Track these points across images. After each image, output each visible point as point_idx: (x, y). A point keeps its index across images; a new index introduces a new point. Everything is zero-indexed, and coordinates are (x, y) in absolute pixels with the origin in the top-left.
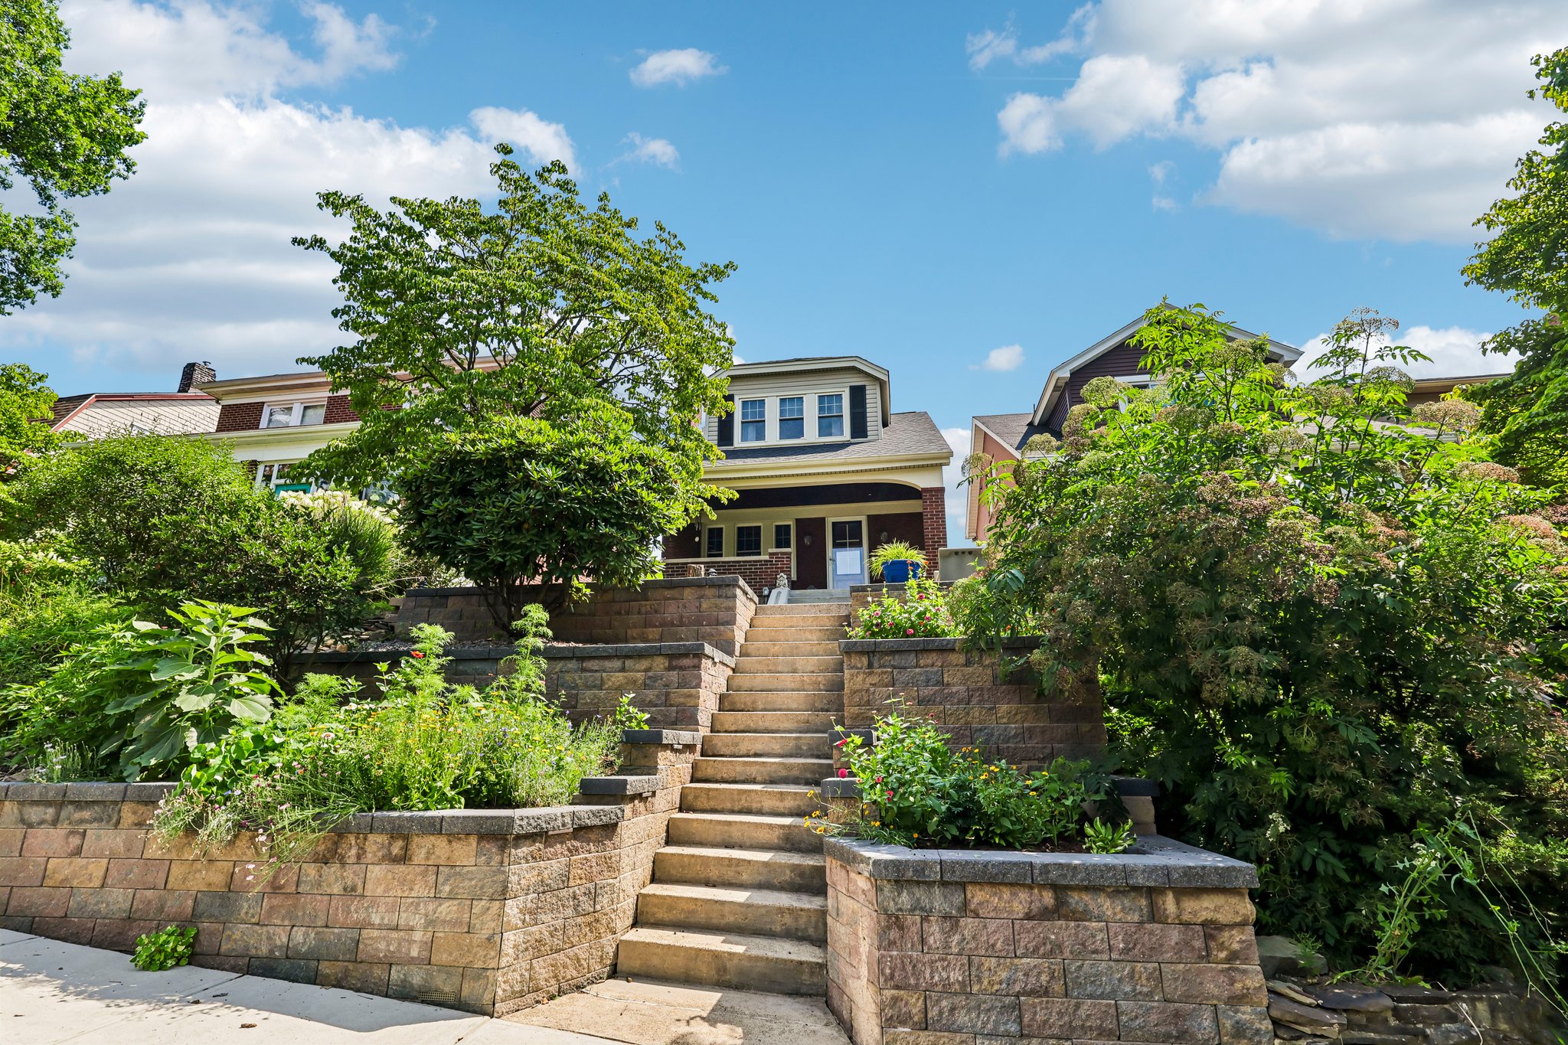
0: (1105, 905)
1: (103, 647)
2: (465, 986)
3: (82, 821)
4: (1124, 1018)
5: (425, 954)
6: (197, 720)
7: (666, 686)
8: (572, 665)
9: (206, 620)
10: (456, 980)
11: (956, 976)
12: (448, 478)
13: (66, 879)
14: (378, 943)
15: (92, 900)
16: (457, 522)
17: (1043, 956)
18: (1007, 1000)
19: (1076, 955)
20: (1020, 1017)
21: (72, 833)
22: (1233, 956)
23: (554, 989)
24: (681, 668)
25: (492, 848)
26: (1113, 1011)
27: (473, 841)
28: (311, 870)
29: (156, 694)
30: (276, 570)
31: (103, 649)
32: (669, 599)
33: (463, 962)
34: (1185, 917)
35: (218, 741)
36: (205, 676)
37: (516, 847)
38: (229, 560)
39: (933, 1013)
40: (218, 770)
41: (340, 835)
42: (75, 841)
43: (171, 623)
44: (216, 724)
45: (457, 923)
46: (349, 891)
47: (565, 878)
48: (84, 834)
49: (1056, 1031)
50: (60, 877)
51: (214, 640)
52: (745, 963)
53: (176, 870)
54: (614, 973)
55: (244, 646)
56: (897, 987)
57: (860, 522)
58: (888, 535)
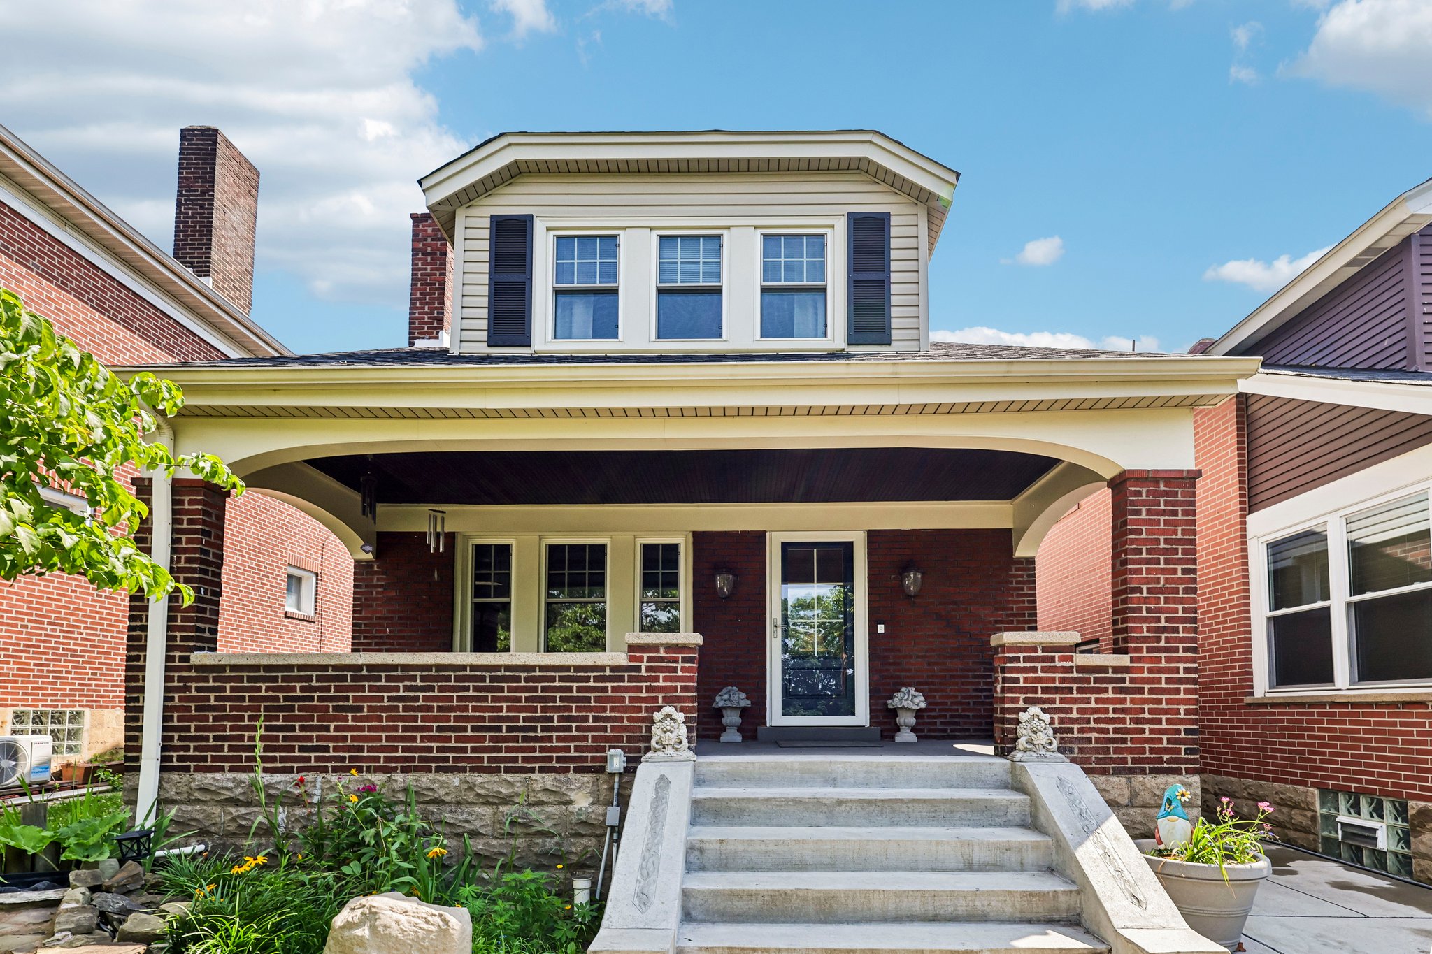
57: (849, 546)
58: (923, 578)
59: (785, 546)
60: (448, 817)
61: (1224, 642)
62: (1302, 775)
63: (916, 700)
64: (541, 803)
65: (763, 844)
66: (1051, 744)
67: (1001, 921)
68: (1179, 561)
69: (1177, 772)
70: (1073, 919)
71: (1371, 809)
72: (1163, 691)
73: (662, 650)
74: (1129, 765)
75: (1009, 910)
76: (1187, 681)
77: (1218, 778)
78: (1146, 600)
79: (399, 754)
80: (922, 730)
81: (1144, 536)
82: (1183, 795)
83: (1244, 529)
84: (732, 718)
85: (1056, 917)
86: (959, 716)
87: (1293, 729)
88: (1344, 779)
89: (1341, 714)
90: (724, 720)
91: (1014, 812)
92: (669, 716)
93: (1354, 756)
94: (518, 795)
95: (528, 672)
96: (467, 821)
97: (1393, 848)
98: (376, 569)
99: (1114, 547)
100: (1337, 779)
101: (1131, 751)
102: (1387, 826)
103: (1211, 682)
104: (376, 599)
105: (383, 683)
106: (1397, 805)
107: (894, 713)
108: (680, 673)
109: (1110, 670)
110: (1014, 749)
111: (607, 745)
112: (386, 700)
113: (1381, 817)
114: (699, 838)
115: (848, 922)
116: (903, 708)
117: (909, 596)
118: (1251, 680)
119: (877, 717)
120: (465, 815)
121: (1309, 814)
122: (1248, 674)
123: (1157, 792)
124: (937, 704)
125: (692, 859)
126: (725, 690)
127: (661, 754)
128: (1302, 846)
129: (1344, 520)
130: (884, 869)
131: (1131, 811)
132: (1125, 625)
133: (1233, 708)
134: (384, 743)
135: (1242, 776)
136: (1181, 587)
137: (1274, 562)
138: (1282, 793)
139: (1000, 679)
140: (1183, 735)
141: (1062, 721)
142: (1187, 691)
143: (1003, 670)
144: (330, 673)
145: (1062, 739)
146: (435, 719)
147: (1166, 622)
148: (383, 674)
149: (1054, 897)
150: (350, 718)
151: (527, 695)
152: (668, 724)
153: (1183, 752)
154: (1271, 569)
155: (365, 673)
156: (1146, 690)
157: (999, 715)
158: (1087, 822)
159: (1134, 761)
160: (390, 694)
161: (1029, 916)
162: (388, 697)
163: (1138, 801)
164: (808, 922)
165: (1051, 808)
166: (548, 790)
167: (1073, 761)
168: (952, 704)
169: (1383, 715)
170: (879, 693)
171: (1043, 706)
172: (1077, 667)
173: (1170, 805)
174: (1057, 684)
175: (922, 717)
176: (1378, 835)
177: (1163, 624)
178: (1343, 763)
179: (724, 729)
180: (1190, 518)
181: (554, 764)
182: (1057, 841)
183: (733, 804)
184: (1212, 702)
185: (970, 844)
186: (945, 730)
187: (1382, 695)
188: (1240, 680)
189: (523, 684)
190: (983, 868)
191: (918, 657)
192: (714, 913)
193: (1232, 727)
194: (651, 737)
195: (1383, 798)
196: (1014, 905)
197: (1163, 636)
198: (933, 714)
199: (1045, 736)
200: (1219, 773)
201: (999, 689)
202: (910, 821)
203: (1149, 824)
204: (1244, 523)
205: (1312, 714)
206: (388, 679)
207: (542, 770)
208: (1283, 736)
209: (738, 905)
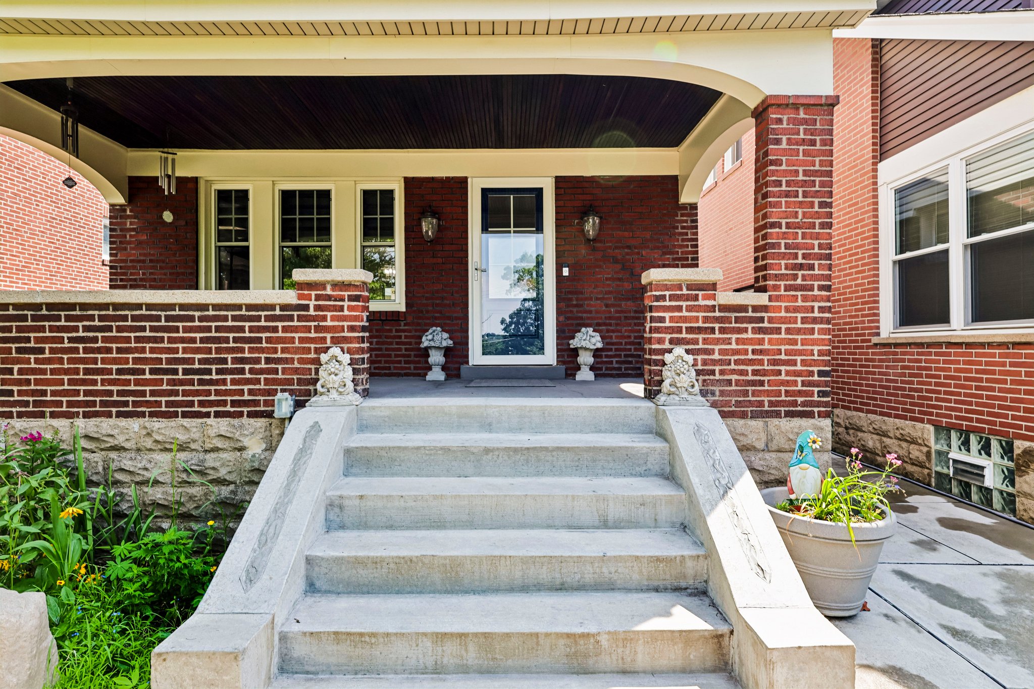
57: (539, 192)
58: (600, 223)
59: (485, 192)
60: (127, 464)
61: (856, 285)
62: (920, 412)
63: (593, 340)
64: (216, 450)
65: (402, 500)
66: (693, 386)
67: (628, 590)
68: (816, 194)
69: (809, 415)
70: (700, 586)
71: (979, 447)
72: (799, 331)
73: (329, 287)
74: (766, 408)
75: (636, 576)
76: (821, 321)
77: (849, 413)
78: (784, 236)
79: (81, 398)
80: (601, 369)
81: (784, 167)
82: (814, 442)
83: (875, 177)
84: (436, 358)
85: (683, 584)
86: (632, 356)
87: (912, 368)
88: (957, 418)
89: (956, 354)
90: (430, 360)
91: (654, 463)
92: (335, 358)
93: (966, 395)
94: (194, 441)
95: (201, 310)
96: (146, 469)
97: (999, 486)
98: (128, 213)
99: (757, 180)
100: (950, 417)
101: (768, 393)
102: (994, 464)
103: (845, 324)
104: (129, 243)
105: (63, 323)
106: (1004, 444)
107: (575, 352)
108: (346, 313)
109: (750, 309)
110: (659, 391)
111: (279, 388)
112: (66, 341)
113: (989, 455)
114: (339, 493)
115: (474, 592)
116: (581, 348)
117: (589, 240)
118: (878, 321)
119: (563, 356)
120: (144, 463)
121: (925, 449)
122: (875, 315)
123: (791, 437)
124: (613, 344)
125: (332, 516)
126: (430, 331)
127: (324, 398)
128: (918, 480)
129: (964, 162)
130: (522, 526)
131: (767, 456)
132: (764, 262)
133: (862, 347)
134: (66, 387)
135: (868, 412)
136: (817, 221)
137: (900, 213)
138: (902, 429)
139: (648, 318)
140: (816, 378)
141: (705, 362)
142: (821, 331)
143: (651, 309)
144: (11, 312)
145: (704, 381)
146: (115, 361)
147: (804, 258)
148: (62, 313)
149: (681, 562)
150: (32, 361)
151: (202, 335)
152: (333, 367)
153: (816, 395)
154: (898, 220)
155: (44, 312)
156: (783, 330)
157: (647, 356)
158: (718, 475)
159: (771, 404)
160: (70, 335)
161: (656, 583)
162: (68, 338)
163: (773, 446)
164: (434, 592)
165: (686, 459)
166: (222, 435)
167: (714, 405)
168: (626, 343)
169: (994, 355)
170: (565, 332)
171: (688, 347)
172: (719, 305)
173: (802, 452)
174: (700, 324)
175: (601, 356)
176: (987, 473)
177: (800, 260)
178: (956, 402)
179: (430, 368)
180: (828, 148)
181: (228, 408)
182: (690, 496)
183: (383, 453)
184: (845, 342)
185: (605, 499)
186: (620, 369)
187: (994, 336)
188: (869, 322)
189: (197, 323)
190: (618, 525)
191: (597, 299)
192: (338, 583)
193: (861, 366)
194: (317, 380)
195: (991, 437)
196: (641, 572)
197: (800, 273)
198: (609, 353)
199: (688, 378)
200: (849, 408)
201: (647, 329)
202: (556, 471)
203: (784, 470)
204: (875, 170)
205: (930, 354)
206: (68, 318)
207: (218, 415)
208: (904, 375)
209: (364, 574)
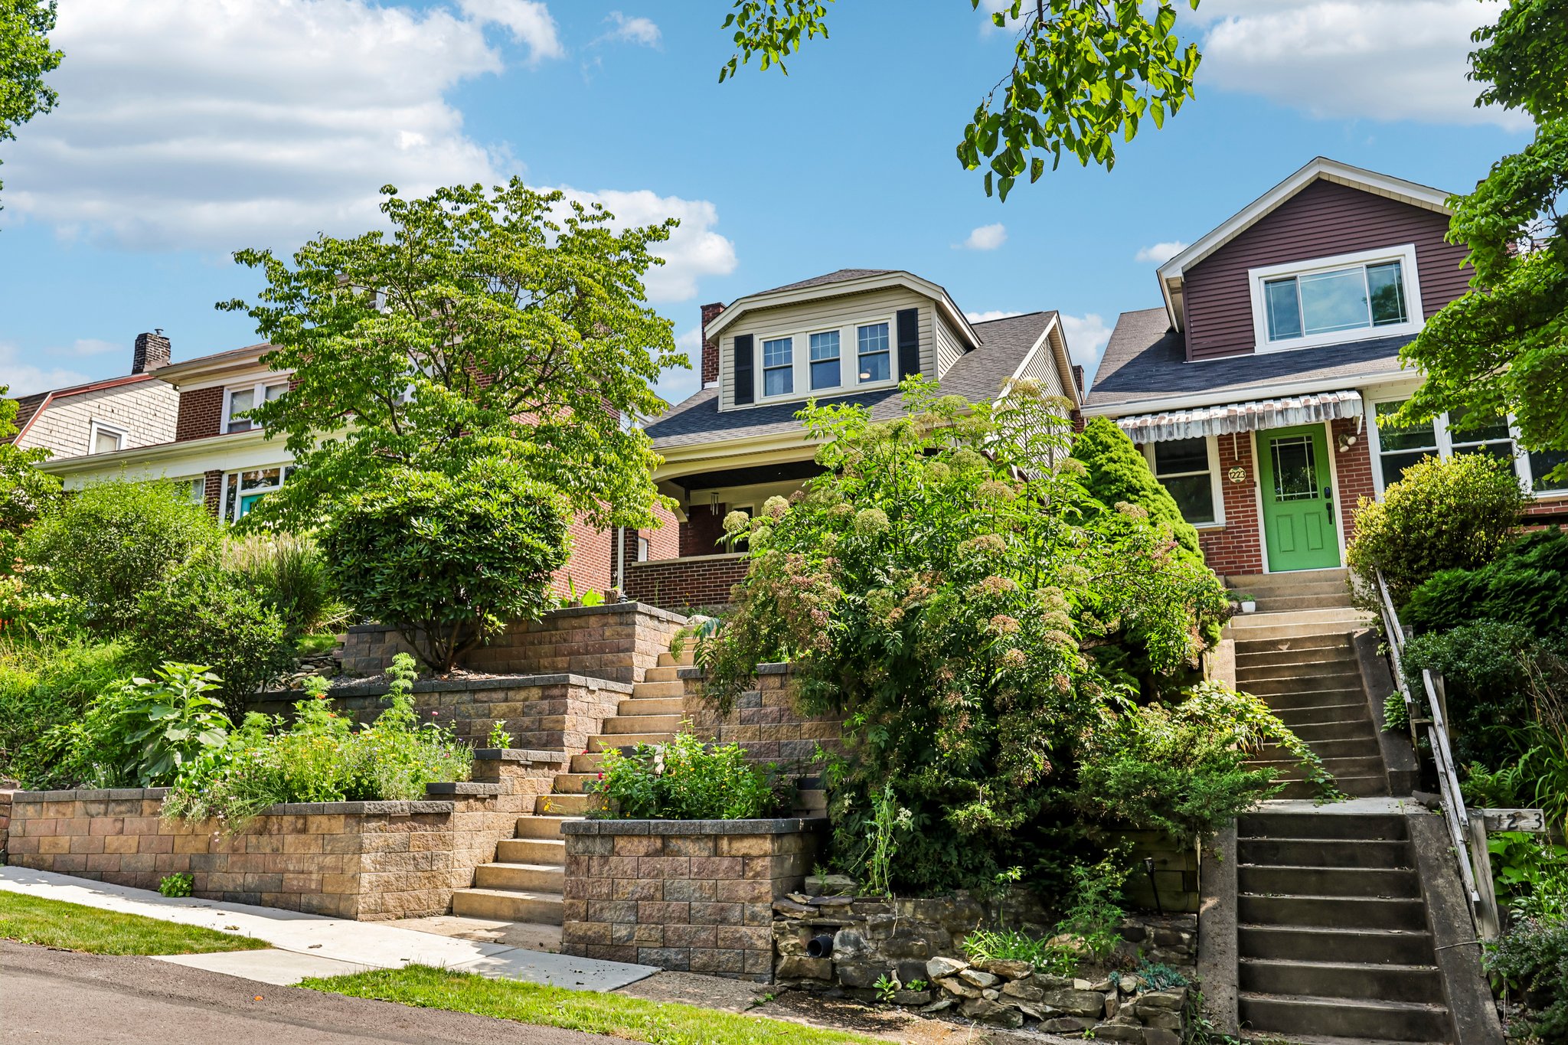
0: (690, 847)
1: (117, 698)
2: (341, 904)
3: (121, 813)
4: (692, 912)
5: (319, 887)
6: (181, 747)
7: (540, 713)
8: (466, 697)
9: (179, 676)
10: (336, 901)
11: (605, 890)
12: (355, 536)
13: (116, 849)
14: (293, 881)
15: (133, 861)
16: (363, 576)
17: (653, 878)
18: (631, 903)
19: (671, 876)
20: (637, 912)
21: (116, 820)
22: (757, 875)
23: (401, 913)
24: (553, 697)
25: (352, 822)
26: (687, 908)
27: (342, 818)
28: (253, 839)
29: (152, 730)
30: (223, 632)
31: (117, 699)
32: (575, 628)
33: (339, 890)
34: (733, 852)
35: (193, 760)
36: (182, 716)
37: (368, 822)
38: (190, 626)
39: (591, 911)
40: (195, 777)
41: (268, 817)
42: (119, 825)
43: (157, 679)
44: (192, 749)
45: (335, 868)
46: (275, 851)
47: (406, 846)
48: (123, 820)
49: (655, 920)
50: (113, 847)
51: (185, 691)
52: (532, 906)
53: (178, 841)
54: (450, 912)
55: (205, 694)
56: (573, 898)
